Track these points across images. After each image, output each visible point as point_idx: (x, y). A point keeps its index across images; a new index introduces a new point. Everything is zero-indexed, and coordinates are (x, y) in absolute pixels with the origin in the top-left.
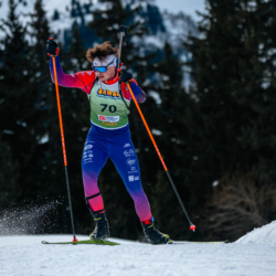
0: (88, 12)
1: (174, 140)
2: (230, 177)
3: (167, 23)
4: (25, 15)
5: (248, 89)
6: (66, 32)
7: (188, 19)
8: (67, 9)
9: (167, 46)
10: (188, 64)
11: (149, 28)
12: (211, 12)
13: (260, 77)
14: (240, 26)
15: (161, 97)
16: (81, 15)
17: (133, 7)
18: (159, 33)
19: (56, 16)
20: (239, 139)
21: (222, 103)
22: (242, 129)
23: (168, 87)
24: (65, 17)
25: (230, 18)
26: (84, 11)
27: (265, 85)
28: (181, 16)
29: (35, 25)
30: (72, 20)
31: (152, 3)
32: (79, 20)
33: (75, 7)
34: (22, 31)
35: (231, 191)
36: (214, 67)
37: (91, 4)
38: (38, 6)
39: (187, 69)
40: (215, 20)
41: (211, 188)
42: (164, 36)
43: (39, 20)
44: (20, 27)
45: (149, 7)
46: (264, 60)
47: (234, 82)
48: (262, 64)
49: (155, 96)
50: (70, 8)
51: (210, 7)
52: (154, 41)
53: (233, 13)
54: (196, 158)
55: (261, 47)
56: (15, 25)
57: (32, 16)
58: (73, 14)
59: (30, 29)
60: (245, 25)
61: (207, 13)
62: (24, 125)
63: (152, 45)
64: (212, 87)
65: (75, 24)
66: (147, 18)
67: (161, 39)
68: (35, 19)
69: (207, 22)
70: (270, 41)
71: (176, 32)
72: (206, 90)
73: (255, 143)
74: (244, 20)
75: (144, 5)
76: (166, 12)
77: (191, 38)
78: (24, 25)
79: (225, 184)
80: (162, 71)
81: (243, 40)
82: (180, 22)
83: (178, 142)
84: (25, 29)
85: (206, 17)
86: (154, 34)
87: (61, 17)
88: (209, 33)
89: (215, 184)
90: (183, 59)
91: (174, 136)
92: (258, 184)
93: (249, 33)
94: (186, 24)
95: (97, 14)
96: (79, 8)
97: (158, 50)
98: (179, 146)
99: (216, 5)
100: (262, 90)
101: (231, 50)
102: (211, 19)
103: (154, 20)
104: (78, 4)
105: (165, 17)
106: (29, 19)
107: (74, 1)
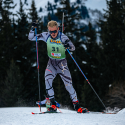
0: (55, 8)
1: (92, 66)
3: (90, 14)
4: (27, 10)
6: (45, 17)
7: (99, 12)
8: (46, 7)
9: (90, 24)
10: (99, 32)
11: (82, 16)
12: (110, 9)
14: (122, 16)
15: (87, 47)
16: (52, 10)
17: (75, 7)
19: (41, 10)
20: (121, 66)
21: (114, 50)
23: (90, 43)
24: (45, 10)
25: (118, 12)
26: (53, 8)
28: (96, 11)
29: (31, 14)
31: (83, 5)
32: (51, 12)
33: (49, 6)
34: (25, 16)
35: (117, 89)
36: (110, 34)
37: (56, 5)
38: (33, 5)
39: (98, 35)
40: (111, 13)
41: (108, 87)
42: (88, 19)
43: (33, 12)
44: (25, 15)
45: (82, 7)
47: (119, 41)
49: (84, 46)
50: (47, 6)
51: (109, 7)
52: (84, 22)
54: (102, 74)
56: (22, 14)
57: (30, 10)
59: (29, 16)
60: (124, 15)
61: (108, 10)
62: (26, 58)
63: (83, 24)
64: (109, 43)
65: (49, 14)
66: (81, 12)
67: (87, 21)
68: (32, 11)
69: (108, 14)
71: (94, 18)
72: (107, 44)
75: (80, 6)
76: (90, 9)
77: (100, 21)
78: (26, 14)
79: (114, 86)
80: (87, 35)
82: (96, 14)
83: (94, 67)
84: (27, 16)
85: (107, 12)
86: (84, 18)
87: (43, 10)
88: (108, 19)
89: (110, 86)
90: (97, 30)
91: (92, 64)
94: (98, 15)
95: (59, 9)
96: (51, 7)
97: (86, 26)
99: (112, 6)
102: (110, 13)
103: (84, 12)
105: (89, 11)
106: (29, 11)
107: (49, 4)
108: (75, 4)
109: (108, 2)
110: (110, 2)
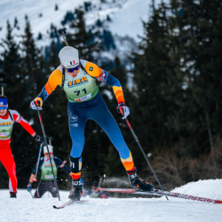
2: (160, 151)
3: (117, 43)
4: (18, 36)
5: (173, 90)
6: (47, 48)
7: (132, 41)
8: (48, 32)
9: (117, 59)
10: (131, 71)
11: (105, 47)
12: (148, 36)
13: (181, 81)
14: (168, 46)
15: (112, 94)
16: (58, 37)
17: (94, 31)
19: (40, 37)
20: (166, 124)
21: (154, 99)
22: (169, 117)
24: (46, 38)
25: (160, 40)
28: (127, 38)
29: (25, 43)
30: (51, 40)
31: (107, 29)
32: (56, 40)
33: (53, 31)
34: (16, 47)
35: (160, 161)
36: (149, 74)
38: (28, 30)
39: (130, 75)
40: (151, 42)
42: (115, 52)
43: (28, 39)
44: (15, 45)
45: (105, 32)
46: (184, 70)
47: (163, 84)
48: (182, 72)
49: (108, 94)
50: (50, 31)
52: (108, 55)
53: (163, 36)
55: (182, 60)
56: (11, 43)
57: (23, 37)
58: (52, 36)
59: (22, 46)
60: (171, 45)
61: (145, 36)
63: (106, 58)
64: (148, 88)
65: (53, 43)
66: (104, 39)
67: (113, 54)
68: (26, 39)
69: (145, 42)
70: (188, 56)
71: (123, 50)
72: (144, 90)
73: (177, 127)
74: (170, 42)
75: (101, 30)
76: (116, 35)
77: (133, 54)
78: (17, 43)
79: (156, 155)
81: (169, 55)
82: (126, 42)
83: (124, 126)
84: (18, 46)
85: (144, 39)
86: (108, 50)
87: (44, 37)
88: (146, 50)
89: (149, 155)
90: (128, 68)
92: (179, 156)
93: (174, 51)
94: (130, 44)
95: (69, 36)
96: (56, 31)
97: (111, 62)
98: (125, 129)
99: (151, 31)
100: (182, 91)
101: (161, 62)
102: (148, 41)
103: (108, 40)
104: (55, 29)
105: (115, 39)
106: (21, 39)
107: (52, 27)
108: (93, 27)
109: (144, 24)
110: (149, 24)
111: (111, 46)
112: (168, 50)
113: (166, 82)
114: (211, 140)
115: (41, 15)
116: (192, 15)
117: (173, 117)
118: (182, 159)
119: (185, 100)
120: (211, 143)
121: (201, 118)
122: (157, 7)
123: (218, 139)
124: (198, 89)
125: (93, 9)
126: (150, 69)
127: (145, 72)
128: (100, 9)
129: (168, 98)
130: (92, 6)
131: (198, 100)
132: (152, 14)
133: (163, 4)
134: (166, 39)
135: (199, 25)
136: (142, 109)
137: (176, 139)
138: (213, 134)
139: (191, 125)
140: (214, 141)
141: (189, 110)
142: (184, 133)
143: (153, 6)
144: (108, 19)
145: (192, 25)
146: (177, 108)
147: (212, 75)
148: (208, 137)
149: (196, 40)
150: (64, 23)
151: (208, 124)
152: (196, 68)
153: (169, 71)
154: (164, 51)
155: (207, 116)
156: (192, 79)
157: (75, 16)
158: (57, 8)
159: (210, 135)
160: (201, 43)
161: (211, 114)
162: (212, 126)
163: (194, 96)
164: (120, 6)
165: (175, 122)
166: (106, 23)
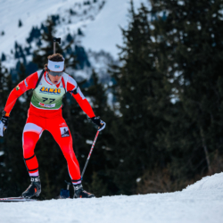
2: (151, 174)
5: (161, 104)
13: (170, 93)
18: (86, 68)
22: (158, 135)
27: (173, 101)
30: (16, 61)
46: (172, 81)
48: (170, 84)
53: (146, 45)
55: (170, 69)
58: (17, 56)
70: (176, 65)
73: (168, 146)
74: (155, 50)
81: (154, 65)
92: (173, 179)
93: (159, 60)
98: (109, 152)
100: (171, 104)
101: (146, 73)
104: (20, 48)
111: (85, 63)
112: (153, 59)
113: (153, 96)
114: (207, 158)
115: (3, 33)
116: (177, 18)
117: (163, 135)
118: (176, 181)
119: (175, 115)
120: (208, 162)
121: (195, 134)
122: (137, 12)
123: (216, 156)
124: (190, 101)
125: (62, 23)
126: (134, 83)
127: (128, 86)
128: (70, 22)
129: (156, 114)
130: (61, 20)
131: (190, 114)
132: (131, 20)
133: (143, 8)
134: (149, 48)
135: (186, 28)
136: (128, 128)
137: (168, 160)
138: (210, 151)
139: (184, 143)
140: (211, 159)
141: (181, 126)
142: (177, 152)
143: (132, 11)
144: (80, 33)
145: (179, 29)
146: (167, 124)
147: (205, 84)
148: (204, 156)
149: (183, 46)
150: (29, 40)
151: (203, 140)
152: (185, 78)
153: (155, 83)
154: (148, 61)
155: (202, 131)
156: (182, 91)
157: (42, 32)
158: (20, 24)
159: (206, 152)
160: (189, 49)
161: (205, 129)
162: (208, 142)
163: (186, 109)
164: (92, 18)
165: (166, 140)
166: (78, 38)
